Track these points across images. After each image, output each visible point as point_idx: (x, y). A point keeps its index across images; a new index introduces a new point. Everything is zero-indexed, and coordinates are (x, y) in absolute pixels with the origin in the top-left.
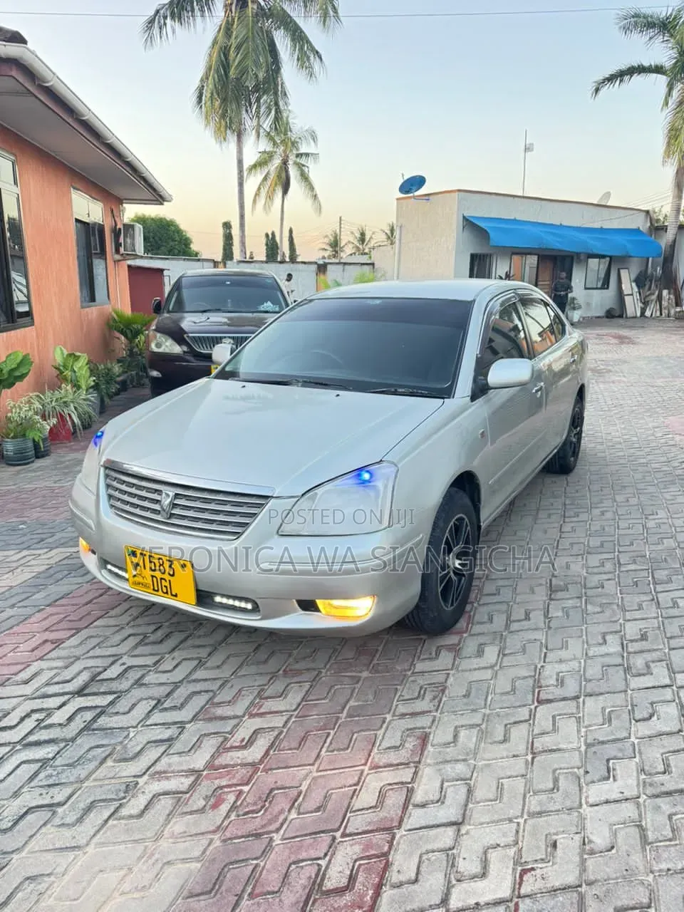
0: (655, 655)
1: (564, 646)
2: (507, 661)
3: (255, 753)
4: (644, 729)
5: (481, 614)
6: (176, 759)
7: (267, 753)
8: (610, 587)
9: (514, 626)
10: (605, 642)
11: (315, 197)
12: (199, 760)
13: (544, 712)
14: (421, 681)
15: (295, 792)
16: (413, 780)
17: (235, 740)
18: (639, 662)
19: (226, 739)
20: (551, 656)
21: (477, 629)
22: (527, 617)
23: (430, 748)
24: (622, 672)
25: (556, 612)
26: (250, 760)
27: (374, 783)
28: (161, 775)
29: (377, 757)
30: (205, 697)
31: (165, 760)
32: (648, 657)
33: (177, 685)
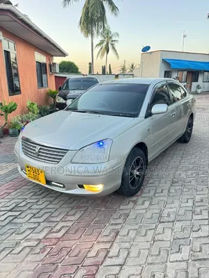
0: (205, 208)
1: (173, 203)
2: (152, 207)
3: (59, 235)
4: (195, 235)
5: (146, 190)
6: (35, 235)
7: (64, 235)
8: (193, 182)
9: (157, 195)
10: (188, 202)
11: (117, 54)
12: (41, 236)
13: (161, 226)
14: (121, 212)
15: (69, 249)
16: (110, 248)
17: (55, 230)
18: (198, 210)
19: (52, 229)
20: (167, 206)
21: (144, 195)
22: (162, 192)
23: (119, 237)
24: (191, 214)
25: (173, 191)
26: (58, 237)
27: (97, 248)
28: (29, 240)
29: (100, 239)
30: (49, 214)
31: (31, 235)
32: (202, 208)
33: (41, 209)
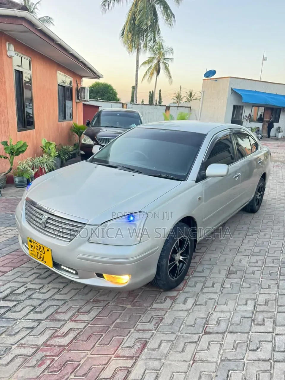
0: (269, 315)
1: (226, 304)
2: (196, 308)
3: (65, 341)
4: (251, 356)
5: (191, 282)
6: (32, 338)
7: (72, 341)
8: (258, 274)
9: (205, 290)
10: (246, 304)
11: (170, 77)
12: (40, 341)
13: (206, 338)
14: (153, 313)
15: (76, 365)
16: (132, 366)
17: (59, 333)
18: (260, 317)
19: (56, 331)
20: (218, 308)
21: (187, 289)
22: (213, 286)
23: (146, 350)
24: (250, 322)
25: (227, 285)
26: (62, 344)
27: (114, 364)
28: (23, 346)
29: (121, 352)
30: (55, 308)
31: (27, 338)
32: (266, 315)
33: (45, 300)
